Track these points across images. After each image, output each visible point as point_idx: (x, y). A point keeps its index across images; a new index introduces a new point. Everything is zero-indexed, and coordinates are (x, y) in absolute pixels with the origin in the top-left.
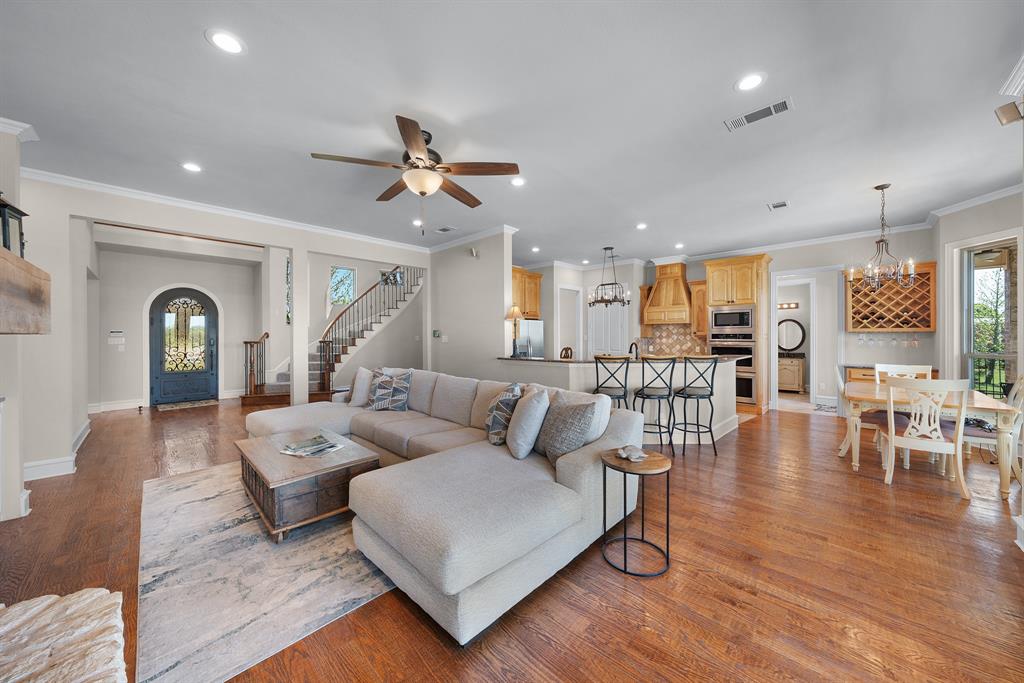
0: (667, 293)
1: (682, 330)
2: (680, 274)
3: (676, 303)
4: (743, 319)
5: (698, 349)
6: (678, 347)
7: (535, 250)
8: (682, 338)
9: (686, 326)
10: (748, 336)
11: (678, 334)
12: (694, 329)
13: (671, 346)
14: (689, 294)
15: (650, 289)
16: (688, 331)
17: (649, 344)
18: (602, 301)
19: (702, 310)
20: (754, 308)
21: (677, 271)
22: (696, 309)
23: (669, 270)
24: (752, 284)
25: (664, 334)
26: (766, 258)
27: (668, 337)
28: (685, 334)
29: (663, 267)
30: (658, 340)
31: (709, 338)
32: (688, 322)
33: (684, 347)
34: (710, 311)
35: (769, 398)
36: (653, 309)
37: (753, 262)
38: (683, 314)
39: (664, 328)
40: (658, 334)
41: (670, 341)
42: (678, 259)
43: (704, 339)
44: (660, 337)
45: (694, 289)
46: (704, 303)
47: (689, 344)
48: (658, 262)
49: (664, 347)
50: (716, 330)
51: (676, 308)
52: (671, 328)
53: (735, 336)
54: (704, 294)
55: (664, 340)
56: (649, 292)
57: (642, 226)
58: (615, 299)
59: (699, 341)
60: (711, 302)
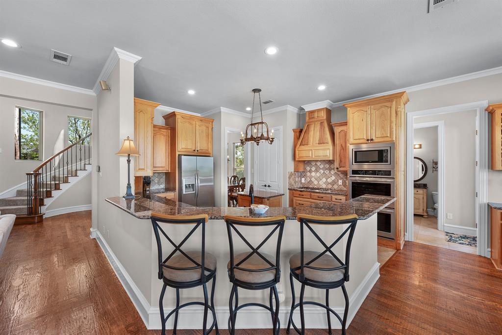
0: (314, 134)
1: (327, 166)
2: (325, 118)
3: (321, 142)
4: (381, 156)
5: (340, 182)
6: (324, 180)
7: (191, 92)
8: (327, 172)
9: (331, 162)
10: (388, 173)
11: (325, 169)
12: (336, 164)
13: (318, 179)
14: (333, 134)
15: (301, 131)
16: (332, 166)
17: (301, 176)
18: (252, 139)
19: (344, 148)
20: (393, 145)
21: (323, 115)
22: (338, 148)
23: (316, 115)
24: (391, 122)
25: (313, 169)
26: (404, 99)
27: (316, 171)
28: (330, 169)
29: (312, 112)
30: (308, 174)
31: (350, 174)
32: (331, 158)
33: (329, 180)
34: (351, 148)
35: (405, 231)
36: (303, 147)
37: (392, 101)
38: (327, 152)
39: (313, 164)
40: (308, 168)
41: (318, 174)
42: (324, 104)
43: (345, 173)
44: (310, 171)
45: (337, 130)
46: (346, 143)
47: (333, 178)
48: (308, 108)
49: (313, 179)
50: (356, 167)
51: (323, 146)
52: (319, 164)
53: (374, 173)
54: (345, 134)
55: (313, 174)
56: (300, 133)
57: (272, 51)
58: (262, 137)
59: (342, 176)
60: (352, 140)
